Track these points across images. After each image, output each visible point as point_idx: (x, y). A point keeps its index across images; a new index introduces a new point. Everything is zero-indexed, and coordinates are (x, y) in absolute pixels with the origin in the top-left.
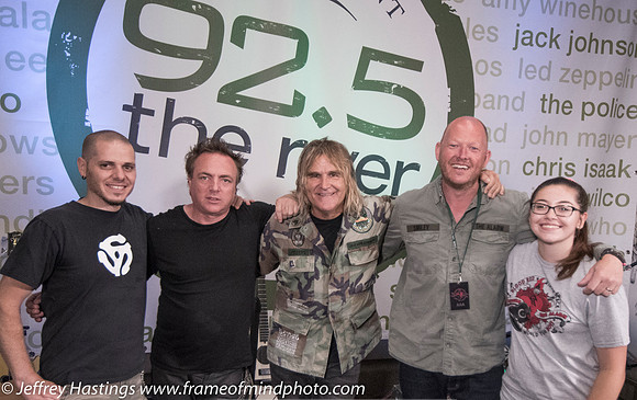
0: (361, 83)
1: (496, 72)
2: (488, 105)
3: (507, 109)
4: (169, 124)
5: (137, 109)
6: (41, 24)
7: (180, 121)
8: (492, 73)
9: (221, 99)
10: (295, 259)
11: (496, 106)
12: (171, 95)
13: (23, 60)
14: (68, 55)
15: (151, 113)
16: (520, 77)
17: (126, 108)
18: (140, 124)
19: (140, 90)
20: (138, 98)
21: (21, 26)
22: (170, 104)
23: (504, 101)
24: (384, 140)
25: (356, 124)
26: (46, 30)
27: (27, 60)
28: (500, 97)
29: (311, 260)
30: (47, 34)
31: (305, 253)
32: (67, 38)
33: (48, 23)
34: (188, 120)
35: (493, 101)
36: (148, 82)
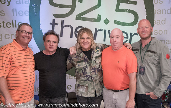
0: (118, 10)
1: (161, 2)
2: (159, 13)
3: (165, 13)
4: (62, 27)
5: (53, 24)
6: (27, 2)
7: (66, 26)
8: (159, 3)
9: (77, 19)
10: (80, 64)
11: (161, 13)
12: (63, 19)
13: (23, 13)
14: (34, 10)
15: (57, 24)
16: (169, 3)
17: (51, 24)
18: (55, 28)
19: (54, 18)
20: (54, 20)
21: (22, 3)
22: (63, 21)
23: (164, 11)
24: (126, 27)
25: (117, 22)
26: (28, 4)
27: (24, 12)
28: (163, 10)
29: (84, 63)
30: (29, 5)
31: (82, 61)
32: (34, 5)
33: (29, 2)
34: (68, 26)
35: (160, 12)
36: (56, 16)
